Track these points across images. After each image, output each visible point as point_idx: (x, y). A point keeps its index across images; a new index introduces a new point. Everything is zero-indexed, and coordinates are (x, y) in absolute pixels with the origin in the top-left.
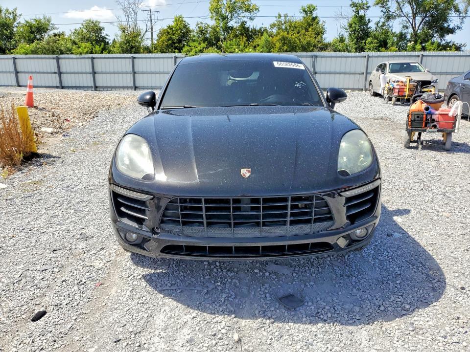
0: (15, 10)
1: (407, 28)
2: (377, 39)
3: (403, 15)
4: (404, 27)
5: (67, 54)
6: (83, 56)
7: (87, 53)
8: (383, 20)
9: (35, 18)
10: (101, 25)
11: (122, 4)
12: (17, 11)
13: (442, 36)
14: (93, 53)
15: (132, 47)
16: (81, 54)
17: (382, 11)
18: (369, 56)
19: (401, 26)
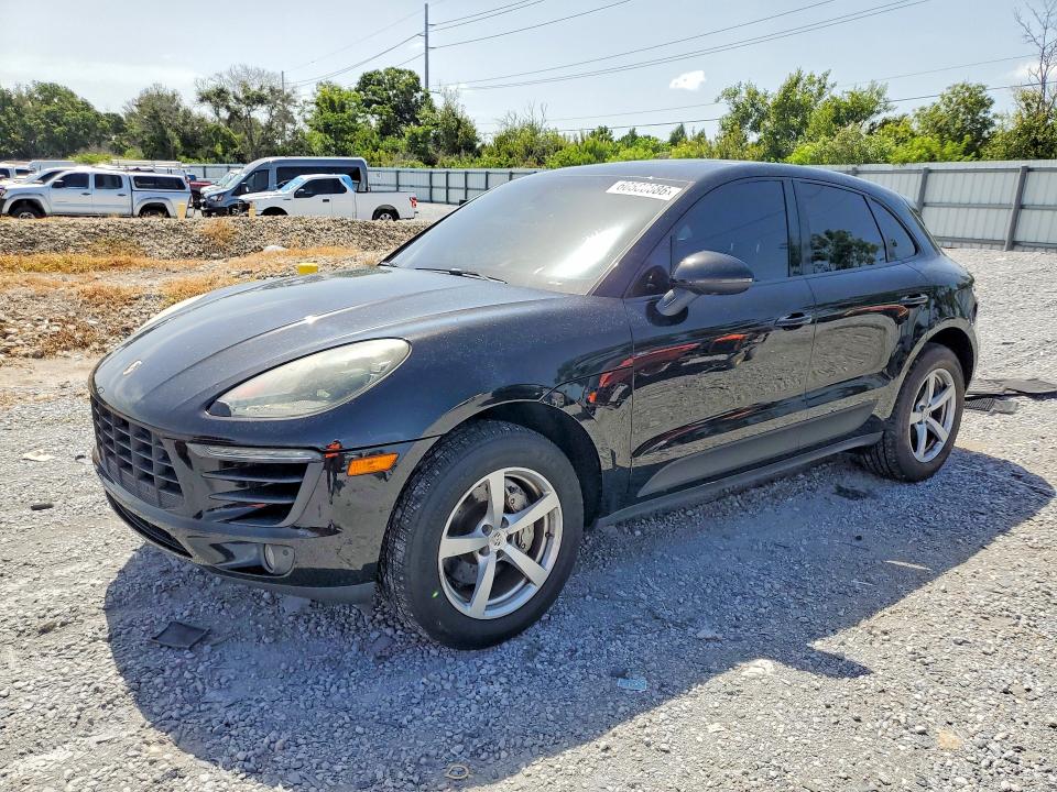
0: (826, 75)
5: (878, 162)
6: (909, 166)
7: (920, 159)
9: (852, 90)
10: (989, 94)
11: (1040, 41)
12: (829, 77)
14: (935, 161)
15: (1035, 143)
16: (905, 162)
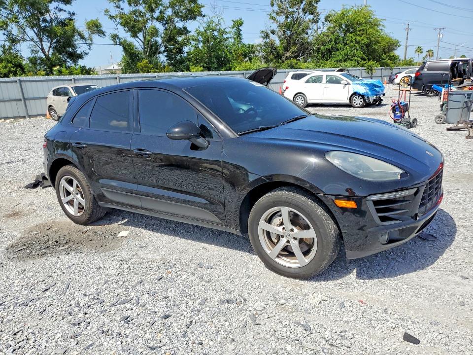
1: (37, 52)
2: (11, 63)
3: (28, 39)
4: (32, 51)
8: (8, 44)
13: (75, 62)
17: (4, 34)
18: (21, 81)
19: (30, 50)
